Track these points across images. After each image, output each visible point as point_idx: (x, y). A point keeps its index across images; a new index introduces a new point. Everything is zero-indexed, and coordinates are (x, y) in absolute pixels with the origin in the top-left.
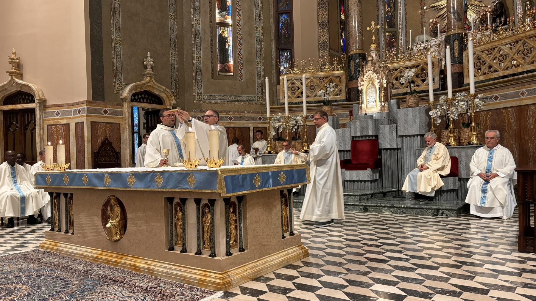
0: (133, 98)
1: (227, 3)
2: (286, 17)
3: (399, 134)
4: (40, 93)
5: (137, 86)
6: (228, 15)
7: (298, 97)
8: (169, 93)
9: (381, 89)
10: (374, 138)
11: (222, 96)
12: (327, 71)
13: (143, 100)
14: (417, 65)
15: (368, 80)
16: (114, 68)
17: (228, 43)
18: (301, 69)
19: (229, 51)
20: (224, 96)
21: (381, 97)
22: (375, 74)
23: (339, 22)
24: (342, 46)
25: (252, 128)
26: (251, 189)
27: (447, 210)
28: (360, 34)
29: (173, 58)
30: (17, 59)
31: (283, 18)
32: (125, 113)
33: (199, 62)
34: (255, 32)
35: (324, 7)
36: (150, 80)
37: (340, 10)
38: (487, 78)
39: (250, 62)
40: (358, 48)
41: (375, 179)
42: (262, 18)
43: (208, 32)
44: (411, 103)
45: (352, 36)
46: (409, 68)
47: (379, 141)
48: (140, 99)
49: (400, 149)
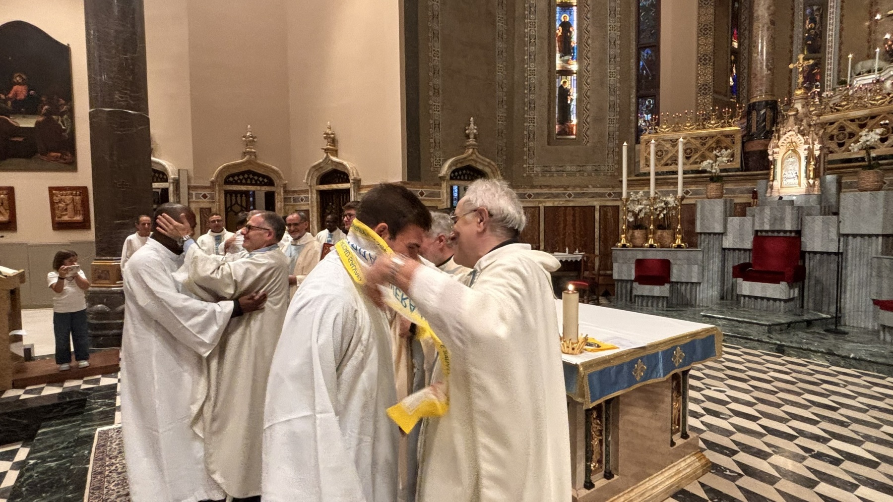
0: (452, 175)
1: (572, 44)
2: (650, 52)
3: (842, 232)
4: (354, 172)
5: (457, 161)
6: (572, 59)
7: (667, 165)
8: (493, 165)
9: (810, 159)
10: (793, 234)
11: (560, 167)
12: (713, 128)
13: (464, 176)
14: (873, 115)
15: (786, 145)
16: (432, 141)
17: (571, 97)
18: (673, 126)
19: (572, 107)
20: (562, 166)
21: (808, 171)
22: (799, 136)
23: (730, 54)
24: (731, 87)
25: (598, 207)
26: (629, 386)
28: (769, 72)
29: (500, 122)
30: (332, 134)
31: (645, 54)
32: (443, 195)
33: (531, 124)
34: (609, 79)
35: (707, 33)
36: (472, 153)
37: (732, 34)
39: (599, 120)
40: (766, 92)
41: (792, 297)
42: (618, 59)
43: (546, 85)
44: (868, 184)
45: (756, 75)
46: (856, 120)
47: (803, 239)
48: (460, 176)
49: (842, 254)
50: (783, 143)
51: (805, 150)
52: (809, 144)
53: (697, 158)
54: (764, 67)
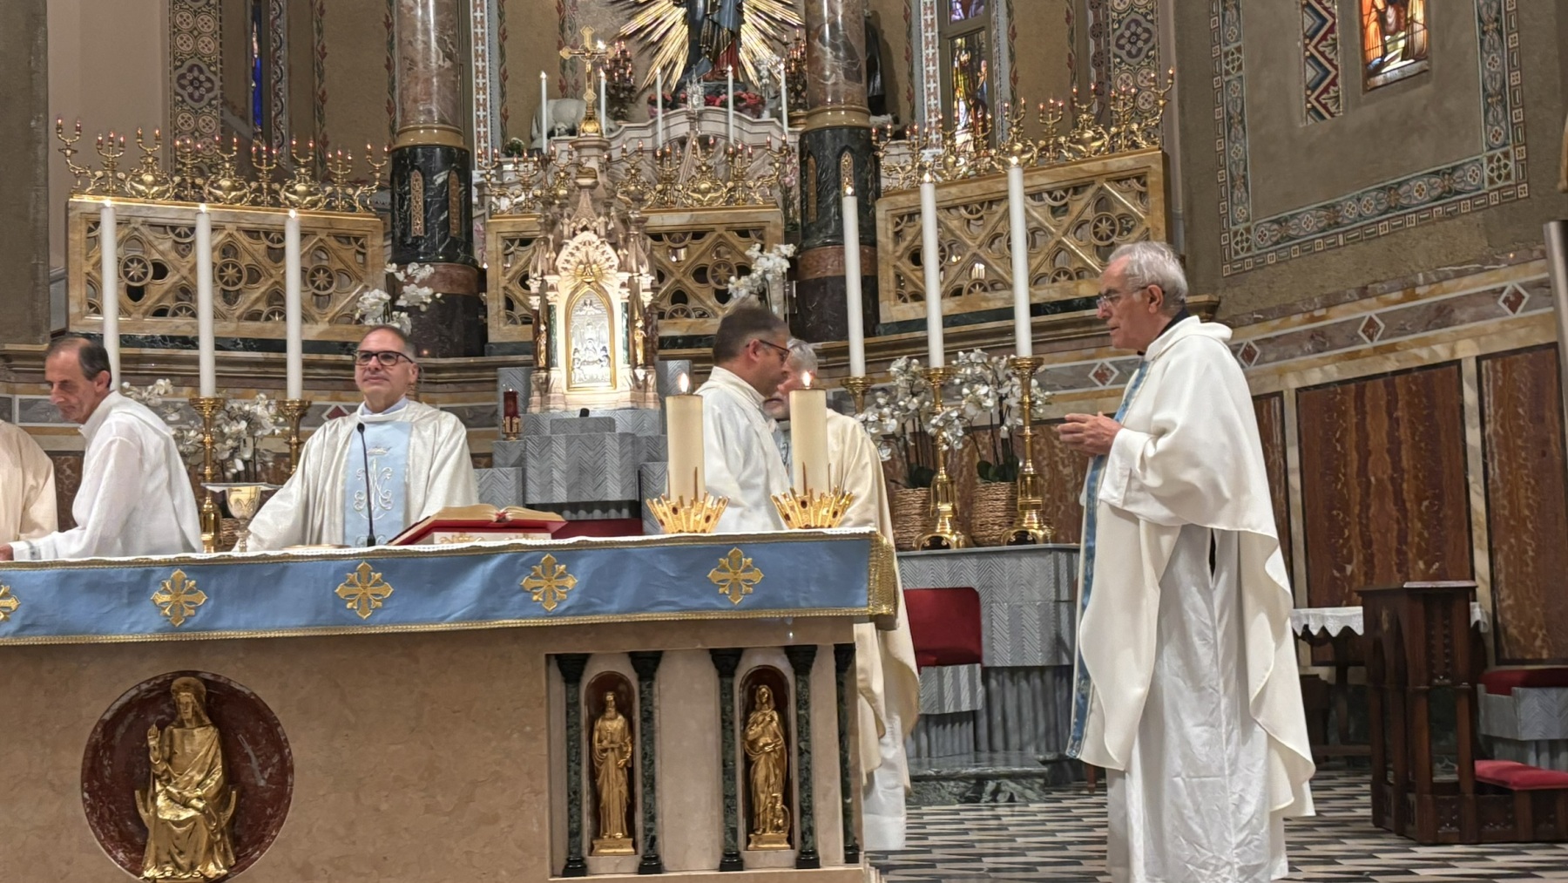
7: (161, 312)
9: (634, 314)
10: (624, 511)
12: (305, 207)
14: (698, 228)
15: (575, 268)
18: (177, 179)
21: (632, 347)
27: (1012, 777)
38: (968, 310)
40: (442, 121)
46: (665, 238)
50: (568, 261)
51: (623, 285)
52: (631, 271)
53: (257, 300)
54: (434, 44)
